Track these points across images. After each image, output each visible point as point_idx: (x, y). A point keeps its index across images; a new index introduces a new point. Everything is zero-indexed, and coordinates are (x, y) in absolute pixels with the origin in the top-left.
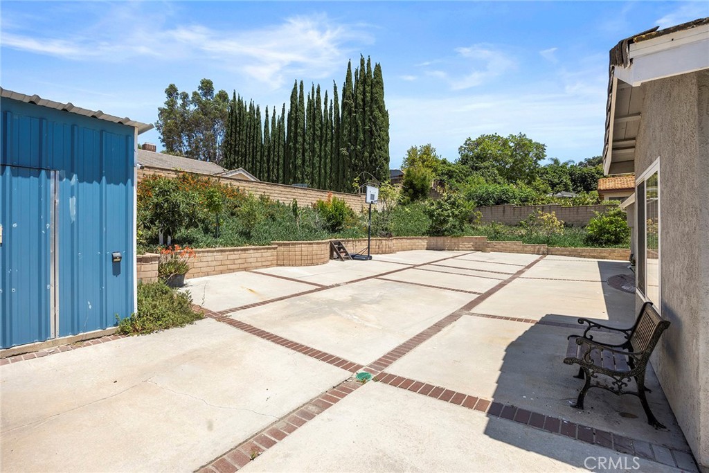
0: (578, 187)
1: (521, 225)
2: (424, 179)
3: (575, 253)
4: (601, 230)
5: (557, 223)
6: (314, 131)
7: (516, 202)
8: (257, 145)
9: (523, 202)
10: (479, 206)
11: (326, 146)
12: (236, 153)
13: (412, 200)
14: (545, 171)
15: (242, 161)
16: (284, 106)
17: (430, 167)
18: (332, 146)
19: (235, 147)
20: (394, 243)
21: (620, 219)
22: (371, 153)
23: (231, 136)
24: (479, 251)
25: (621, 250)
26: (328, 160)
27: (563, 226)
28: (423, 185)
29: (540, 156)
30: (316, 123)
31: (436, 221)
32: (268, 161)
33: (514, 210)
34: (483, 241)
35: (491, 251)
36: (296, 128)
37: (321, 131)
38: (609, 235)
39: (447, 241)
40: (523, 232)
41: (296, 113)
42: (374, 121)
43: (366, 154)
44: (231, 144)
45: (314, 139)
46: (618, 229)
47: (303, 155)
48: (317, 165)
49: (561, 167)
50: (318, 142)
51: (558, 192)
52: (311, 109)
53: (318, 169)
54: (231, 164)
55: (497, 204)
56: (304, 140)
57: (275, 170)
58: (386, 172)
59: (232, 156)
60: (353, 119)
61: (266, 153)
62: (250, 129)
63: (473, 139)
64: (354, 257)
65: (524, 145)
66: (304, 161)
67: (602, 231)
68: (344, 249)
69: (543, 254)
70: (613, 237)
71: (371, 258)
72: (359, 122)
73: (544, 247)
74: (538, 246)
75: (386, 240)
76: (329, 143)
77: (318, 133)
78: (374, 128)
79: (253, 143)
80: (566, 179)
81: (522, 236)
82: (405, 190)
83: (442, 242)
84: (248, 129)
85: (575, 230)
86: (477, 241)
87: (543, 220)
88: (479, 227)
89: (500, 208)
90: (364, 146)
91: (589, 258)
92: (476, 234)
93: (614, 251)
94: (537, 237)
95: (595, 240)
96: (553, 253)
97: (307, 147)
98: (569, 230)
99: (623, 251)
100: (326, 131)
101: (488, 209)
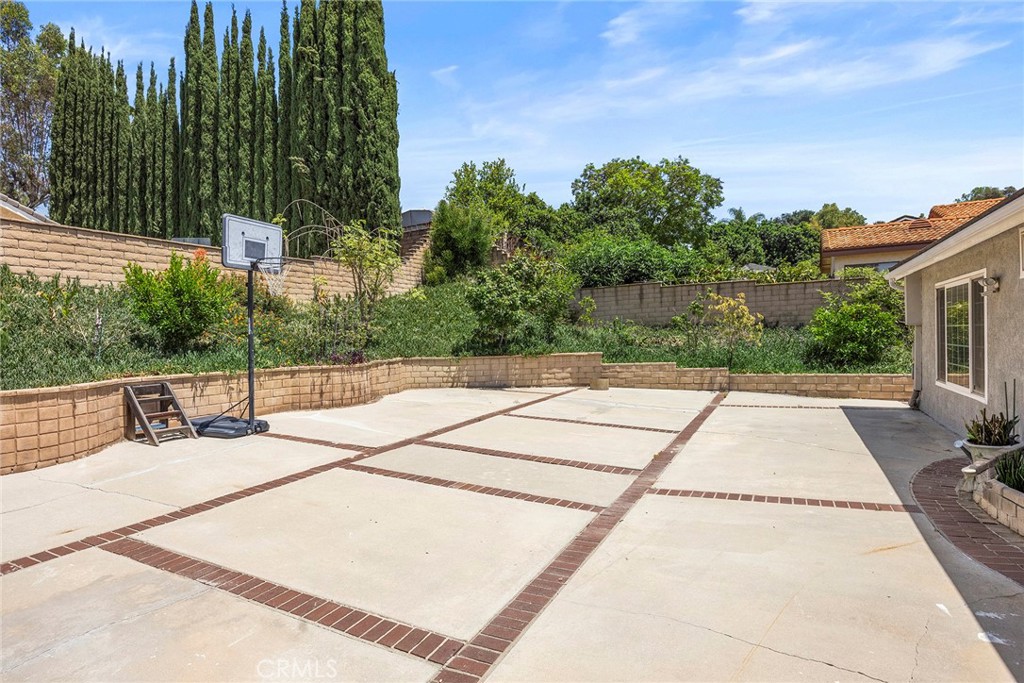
0: (774, 258)
1: (675, 325)
2: (477, 229)
3: (786, 387)
4: (839, 333)
5: (749, 319)
6: (237, 120)
7: (669, 276)
8: (117, 154)
9: (680, 276)
10: (589, 284)
11: (262, 153)
12: (76, 173)
13: (451, 274)
14: (720, 231)
15: (88, 192)
16: (172, 65)
17: (501, 209)
18: (275, 153)
19: (73, 161)
20: (376, 374)
21: (877, 307)
22: (357, 166)
23: (63, 135)
24: (585, 385)
25: (881, 377)
26: (268, 187)
27: (760, 326)
28: (473, 241)
29: (713, 200)
30: (241, 101)
31: (485, 319)
32: (142, 190)
33: (661, 292)
34: (594, 364)
35: (611, 385)
36: (198, 114)
37: (253, 121)
38: (855, 344)
39: (514, 365)
40: (680, 340)
41: (197, 79)
42: (361, 92)
43: (347, 170)
44: (63, 154)
45: (237, 139)
46: (874, 332)
47: (215, 173)
48: (245, 198)
49: (747, 223)
50: (246, 146)
51: (744, 263)
52: (228, 70)
53: (246, 207)
54: (65, 200)
55: (628, 281)
56: (216, 141)
57: (158, 211)
58: (393, 210)
59: (68, 180)
60: (318, 89)
61: (137, 173)
62: (103, 117)
63: (598, 166)
64: (203, 428)
65: (687, 178)
66: (216, 189)
67: (842, 335)
68: (176, 407)
69: (722, 390)
70: (864, 348)
71: (262, 428)
72: (330, 96)
73: (722, 375)
74: (709, 373)
75: (342, 370)
76: (269, 147)
77: (246, 124)
78: (361, 111)
79: (110, 150)
80: (755, 244)
81: (676, 350)
82: (437, 252)
83: (503, 367)
84: (99, 119)
85: (784, 335)
86: (581, 363)
87: (720, 313)
88: (591, 332)
89: (634, 289)
90: (342, 153)
91: (815, 395)
92: (581, 348)
93: (867, 381)
94: (708, 350)
95: (826, 353)
96: (741, 387)
97: (223, 156)
98: (772, 334)
99: (886, 382)
100: (262, 119)
101: (609, 291)
